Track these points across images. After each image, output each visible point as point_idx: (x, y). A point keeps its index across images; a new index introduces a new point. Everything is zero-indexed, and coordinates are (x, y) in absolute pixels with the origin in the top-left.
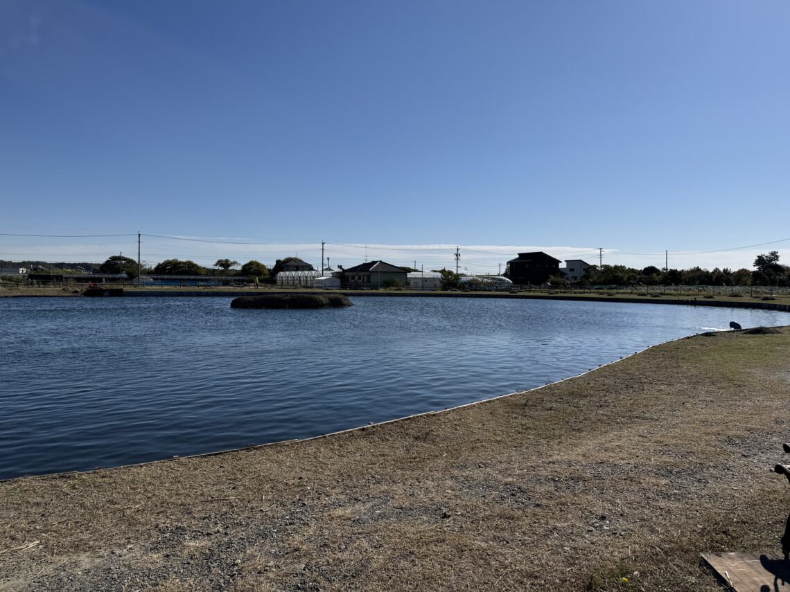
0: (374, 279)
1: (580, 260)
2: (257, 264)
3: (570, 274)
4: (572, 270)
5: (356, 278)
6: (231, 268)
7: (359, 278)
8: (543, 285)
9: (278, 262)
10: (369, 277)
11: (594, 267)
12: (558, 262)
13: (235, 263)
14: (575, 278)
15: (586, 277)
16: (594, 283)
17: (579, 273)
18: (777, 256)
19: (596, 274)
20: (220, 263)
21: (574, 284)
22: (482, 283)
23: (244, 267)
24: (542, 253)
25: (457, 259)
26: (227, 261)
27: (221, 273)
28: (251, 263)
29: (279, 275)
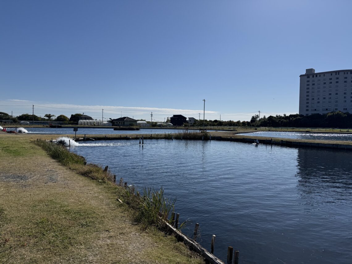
0: (126, 123)
1: (193, 118)
2: (64, 116)
3: (190, 122)
4: (190, 121)
5: (118, 123)
6: (51, 118)
7: (120, 123)
8: (182, 126)
9: (72, 115)
10: (124, 123)
11: (197, 120)
12: (186, 118)
13: (53, 116)
14: (191, 124)
15: (195, 123)
16: (197, 125)
17: (193, 122)
18: (258, 117)
19: (198, 122)
20: (46, 116)
21: (191, 126)
22: (163, 125)
23: (58, 117)
24: (181, 115)
25: (152, 116)
26: (50, 115)
27: (47, 120)
28: (61, 116)
29: (79, 121)
